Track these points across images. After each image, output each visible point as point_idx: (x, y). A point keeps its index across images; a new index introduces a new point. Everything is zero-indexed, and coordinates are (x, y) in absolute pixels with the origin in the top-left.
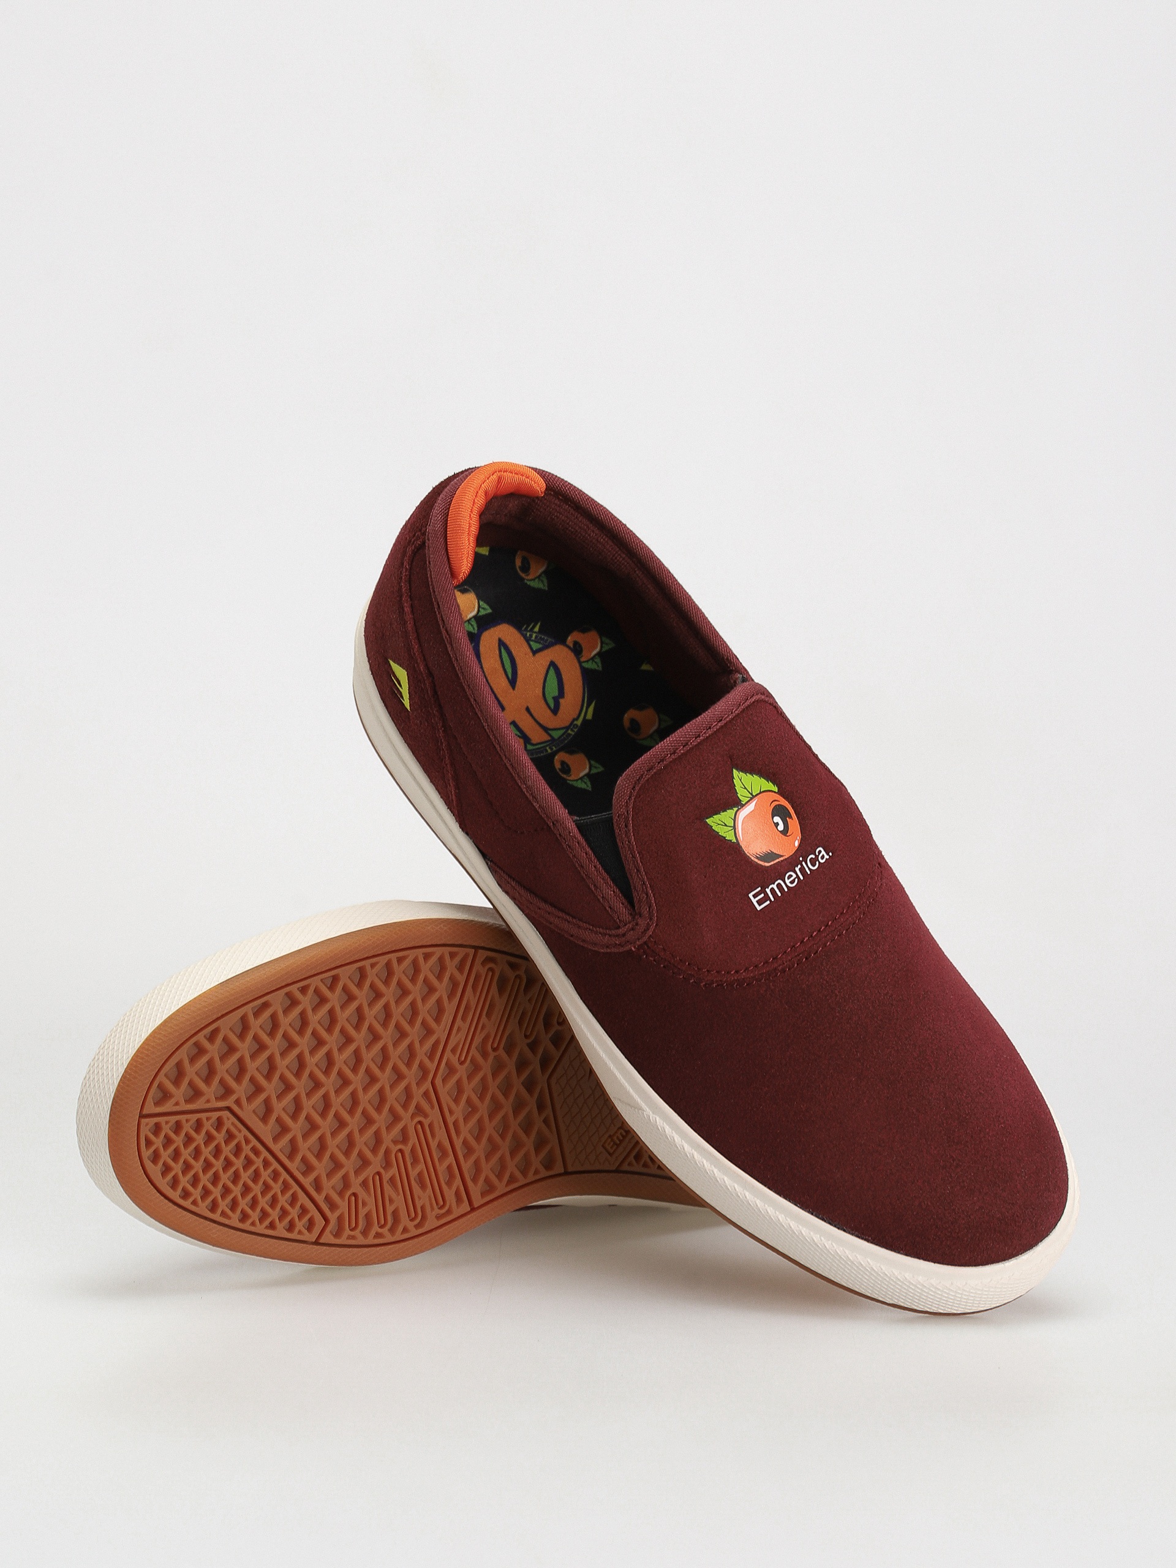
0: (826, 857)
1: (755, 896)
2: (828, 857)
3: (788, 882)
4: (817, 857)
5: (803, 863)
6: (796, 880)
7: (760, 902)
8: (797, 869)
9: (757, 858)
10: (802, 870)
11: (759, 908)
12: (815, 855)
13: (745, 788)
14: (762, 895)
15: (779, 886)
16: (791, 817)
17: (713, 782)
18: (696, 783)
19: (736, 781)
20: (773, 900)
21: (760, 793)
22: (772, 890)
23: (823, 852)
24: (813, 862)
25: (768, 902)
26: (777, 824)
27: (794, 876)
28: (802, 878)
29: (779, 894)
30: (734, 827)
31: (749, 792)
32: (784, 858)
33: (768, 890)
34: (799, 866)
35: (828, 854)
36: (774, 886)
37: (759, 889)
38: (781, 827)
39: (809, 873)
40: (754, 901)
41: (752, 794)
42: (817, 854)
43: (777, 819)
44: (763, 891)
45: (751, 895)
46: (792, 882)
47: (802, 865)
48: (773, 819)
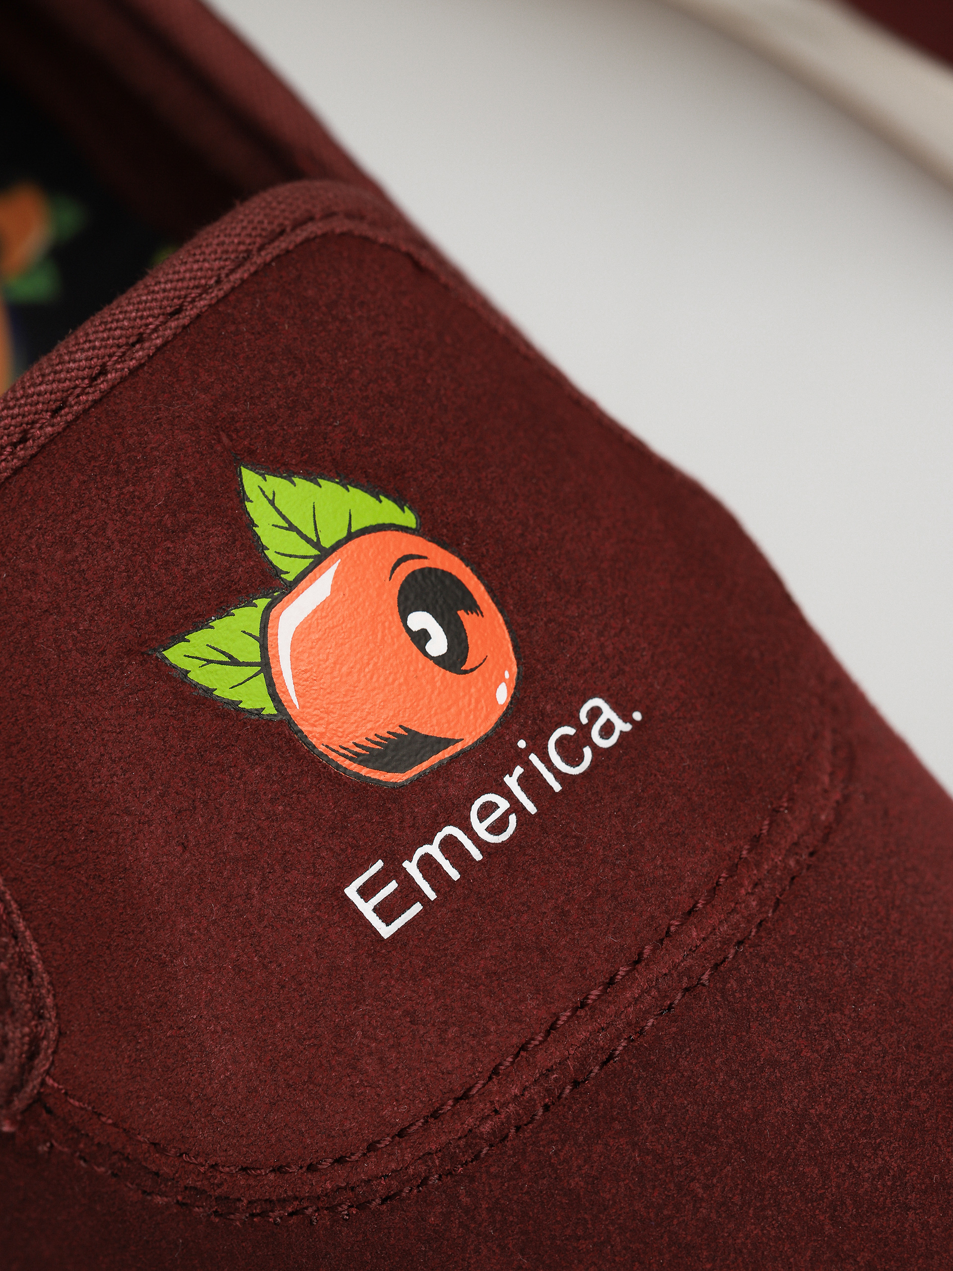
0: (621, 726)
1: (366, 892)
2: (627, 727)
3: (480, 828)
4: (584, 732)
5: (533, 758)
6: (513, 819)
7: (387, 912)
8: (512, 781)
9: (356, 758)
10: (531, 781)
11: (386, 931)
12: (577, 724)
13: (291, 527)
14: (393, 886)
15: (450, 846)
16: (473, 607)
17: (168, 520)
18: (109, 533)
19: (257, 509)
20: (432, 895)
21: (351, 536)
22: (427, 864)
23: (608, 713)
24: (572, 756)
25: (417, 908)
26: (421, 638)
27: (504, 805)
28: (531, 808)
29: (455, 875)
30: (266, 666)
31: (308, 540)
32: (459, 747)
33: (411, 867)
34: (519, 771)
35: (626, 717)
36: (433, 850)
37: (379, 864)
38: (438, 645)
39: (557, 787)
40: (367, 908)
41: (316, 545)
42: (584, 720)
43: (420, 620)
44: (394, 871)
45: (351, 892)
46: (498, 828)
47: (528, 765)
48: (404, 620)
